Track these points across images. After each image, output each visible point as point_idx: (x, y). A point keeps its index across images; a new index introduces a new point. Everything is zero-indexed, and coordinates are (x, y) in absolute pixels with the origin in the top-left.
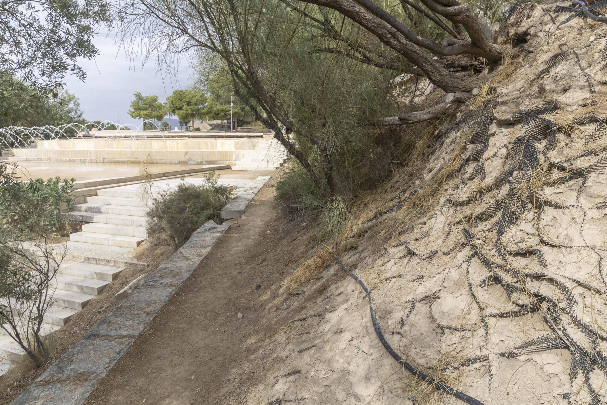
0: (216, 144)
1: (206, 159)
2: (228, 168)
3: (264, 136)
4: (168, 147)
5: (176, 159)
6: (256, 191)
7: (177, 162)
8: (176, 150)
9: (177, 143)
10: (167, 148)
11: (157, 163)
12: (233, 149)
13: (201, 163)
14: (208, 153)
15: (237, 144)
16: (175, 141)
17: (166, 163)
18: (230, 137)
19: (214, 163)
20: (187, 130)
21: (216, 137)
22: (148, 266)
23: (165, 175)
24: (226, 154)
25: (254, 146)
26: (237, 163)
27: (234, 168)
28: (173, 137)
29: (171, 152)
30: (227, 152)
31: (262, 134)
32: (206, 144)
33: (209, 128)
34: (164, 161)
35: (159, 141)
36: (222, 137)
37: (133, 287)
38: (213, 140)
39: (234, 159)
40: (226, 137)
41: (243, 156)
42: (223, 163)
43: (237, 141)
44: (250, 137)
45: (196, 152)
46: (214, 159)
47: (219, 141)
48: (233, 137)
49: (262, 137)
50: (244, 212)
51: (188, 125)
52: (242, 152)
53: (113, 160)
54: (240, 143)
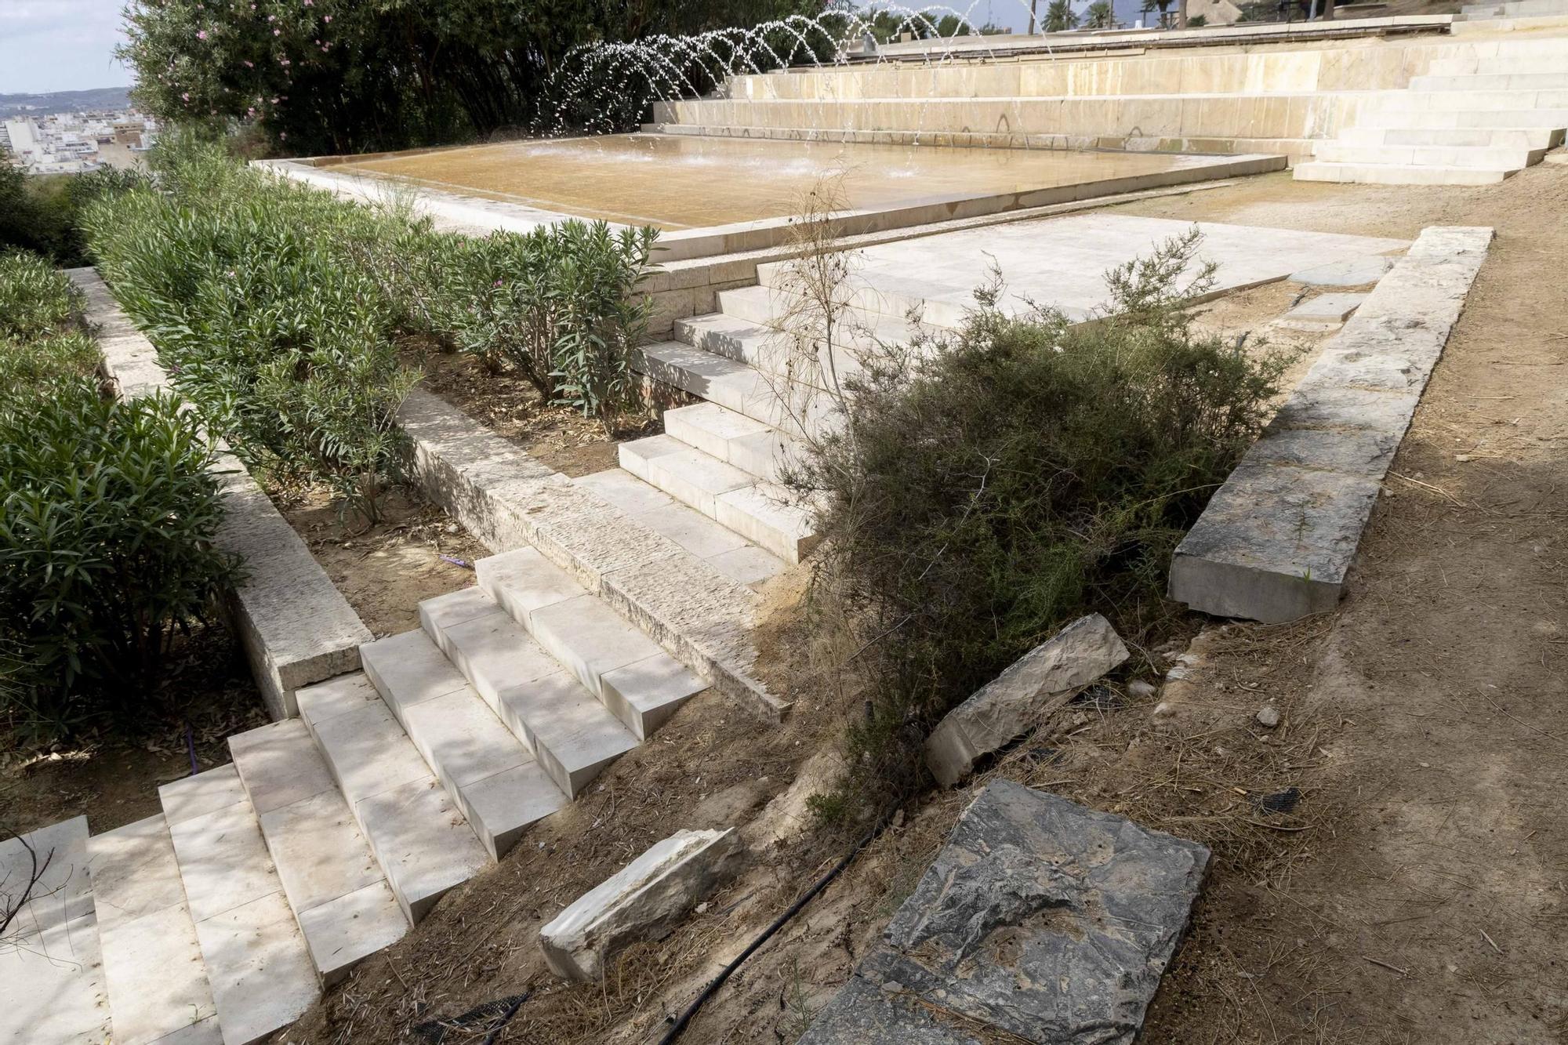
0: (1245, 70)
1: (1194, 128)
2: (1278, 167)
3: (1453, 28)
4: (1071, 88)
5: (1088, 130)
6: (1424, 349)
7: (1088, 141)
8: (1094, 97)
9: (1102, 72)
10: (1066, 92)
11: (1022, 148)
12: (1309, 86)
13: (1173, 148)
14: (1205, 108)
15: (1328, 65)
16: (1095, 65)
17: (1051, 148)
18: (1303, 38)
19: (1224, 149)
20: (1165, 24)
21: (1247, 42)
22: (785, 715)
23: (1022, 201)
24: (1280, 111)
25: (1405, 75)
26: (1316, 146)
27: (1302, 170)
28: (1093, 48)
29: (1076, 103)
30: (1283, 101)
31: (1446, 18)
32: (1206, 72)
33: (1238, 13)
34: (1046, 139)
35: (1043, 65)
36: (1273, 40)
37: (604, 940)
38: (1233, 54)
39: (1307, 131)
40: (1288, 40)
41: (1351, 117)
42: (1259, 149)
43: (1331, 54)
44: (1392, 33)
45: (1163, 102)
46: (1224, 131)
47: (1258, 57)
48: (1319, 39)
49: (1443, 30)
50: (1344, 597)
51: (1170, 8)
52: (1346, 98)
53: (897, 133)
54: (1346, 60)
